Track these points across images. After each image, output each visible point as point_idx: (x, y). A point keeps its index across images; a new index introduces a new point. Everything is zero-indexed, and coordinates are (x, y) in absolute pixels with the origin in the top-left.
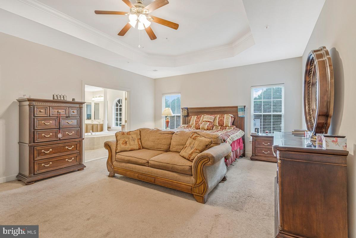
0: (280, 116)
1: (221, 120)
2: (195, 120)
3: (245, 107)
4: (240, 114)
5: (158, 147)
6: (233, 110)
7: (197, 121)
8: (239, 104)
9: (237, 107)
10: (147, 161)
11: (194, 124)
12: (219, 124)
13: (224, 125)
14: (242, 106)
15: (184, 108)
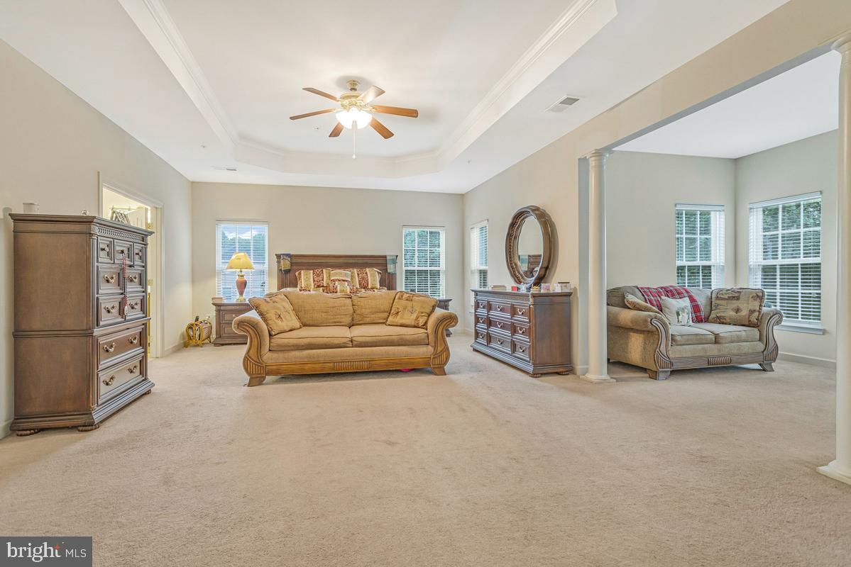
0: (438, 272)
1: (363, 278)
2: (312, 279)
3: (397, 256)
4: (390, 269)
5: (335, 320)
6: (380, 262)
7: (316, 279)
8: (389, 253)
9: (385, 257)
10: (349, 339)
11: (311, 285)
12: (360, 284)
13: (370, 287)
14: (393, 256)
15: (284, 254)
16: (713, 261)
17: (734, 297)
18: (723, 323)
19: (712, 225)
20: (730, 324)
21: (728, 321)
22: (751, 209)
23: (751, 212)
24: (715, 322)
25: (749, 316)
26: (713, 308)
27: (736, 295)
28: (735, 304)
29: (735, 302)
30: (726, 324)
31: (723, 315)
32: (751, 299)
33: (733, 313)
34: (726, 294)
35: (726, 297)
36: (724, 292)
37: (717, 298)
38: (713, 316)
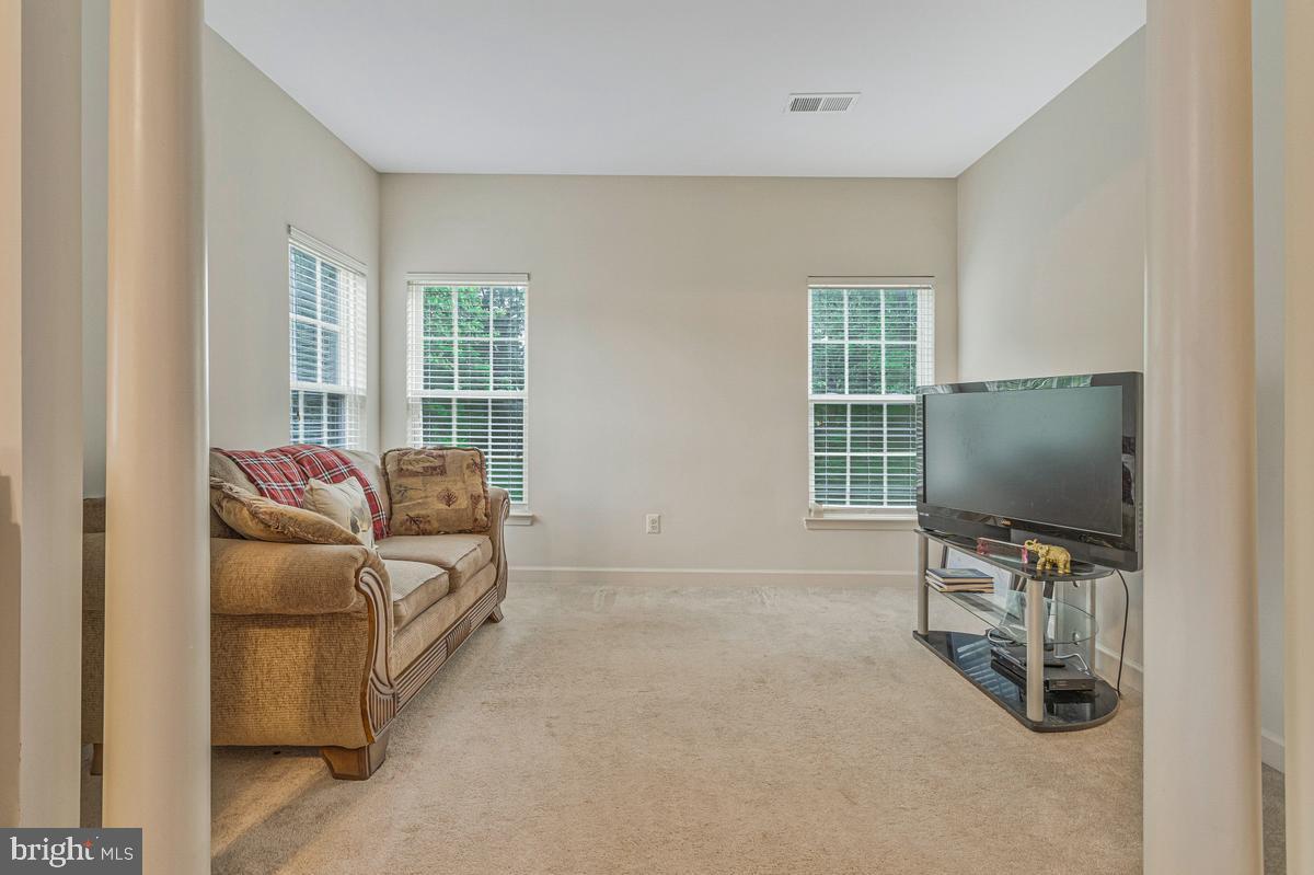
16: (343, 383)
17: (434, 468)
18: (425, 533)
19: (342, 306)
20: (438, 533)
21: (436, 525)
22: (409, 283)
23: (408, 290)
24: (408, 533)
25: (474, 510)
26: (397, 498)
27: (437, 463)
28: (438, 486)
29: (439, 478)
30: (430, 534)
31: (423, 512)
32: (467, 472)
33: (442, 506)
34: (418, 461)
35: (418, 468)
36: (412, 457)
37: (401, 472)
38: (399, 517)
